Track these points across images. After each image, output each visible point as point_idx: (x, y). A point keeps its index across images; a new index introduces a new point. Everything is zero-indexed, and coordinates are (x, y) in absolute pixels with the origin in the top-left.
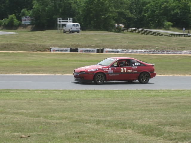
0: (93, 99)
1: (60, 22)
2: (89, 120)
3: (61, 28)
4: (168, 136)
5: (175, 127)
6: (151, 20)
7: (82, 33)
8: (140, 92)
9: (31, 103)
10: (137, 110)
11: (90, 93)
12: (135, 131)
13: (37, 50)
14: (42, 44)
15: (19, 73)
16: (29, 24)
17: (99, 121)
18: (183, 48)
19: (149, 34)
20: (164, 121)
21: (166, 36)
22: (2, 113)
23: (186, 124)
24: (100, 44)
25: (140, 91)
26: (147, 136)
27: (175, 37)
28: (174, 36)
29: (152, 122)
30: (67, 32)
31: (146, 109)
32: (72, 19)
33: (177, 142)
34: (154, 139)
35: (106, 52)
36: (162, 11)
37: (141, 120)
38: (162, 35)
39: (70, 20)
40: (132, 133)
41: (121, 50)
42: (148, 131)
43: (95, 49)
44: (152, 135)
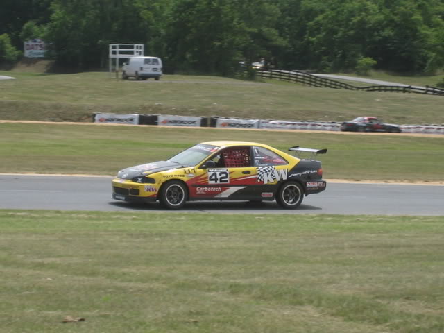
0: (212, 235)
1: (114, 53)
2: (212, 284)
3: (117, 68)
4: (401, 323)
5: (413, 302)
6: (325, 53)
7: (166, 79)
8: (314, 221)
9: (67, 241)
10: (318, 262)
12: (323, 311)
13: (60, 118)
14: (75, 104)
15: (29, 171)
16: (41, 56)
17: (237, 285)
19: (322, 85)
20: (387, 289)
21: (361, 90)
22: (6, 263)
23: (438, 296)
24: (209, 107)
25: (316, 217)
26: (352, 322)
27: (383, 92)
28: (380, 90)
29: (359, 289)
30: (131, 78)
31: (338, 259)
32: (142, 47)
34: (370, 330)
35: (224, 125)
36: (352, 31)
37: (334, 285)
38: (352, 88)
39: (139, 50)
40: (316, 315)
41: (257, 121)
42: (353, 310)
43: (198, 119)
44: (363, 320)
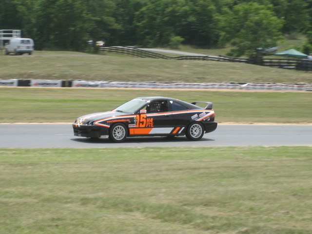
0: (69, 164)
2: (69, 198)
3: (2, 47)
4: (201, 223)
6: (148, 34)
7: (36, 54)
8: (141, 152)
11: (61, 153)
12: (146, 216)
17: (86, 199)
18: (202, 79)
19: (146, 56)
20: (192, 199)
21: (173, 59)
23: (227, 203)
24: (66, 73)
25: (142, 149)
26: (166, 223)
27: (188, 60)
28: (186, 59)
29: (172, 200)
30: (11, 54)
31: (158, 178)
32: (19, 32)
33: (218, 232)
34: (179, 228)
35: (78, 85)
36: (167, 18)
37: (154, 197)
38: (167, 58)
39: (17, 34)
40: (142, 219)
41: (100, 82)
42: (168, 214)
43: (59, 81)
44: (175, 221)
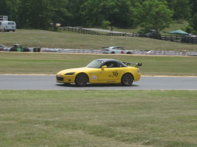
0: (37, 100)
2: (37, 121)
4: (120, 137)
5: (126, 127)
6: (88, 19)
7: (18, 31)
8: (83, 93)
10: (84, 111)
11: (32, 93)
12: (86, 132)
17: (48, 122)
19: (87, 33)
20: (114, 122)
21: (104, 35)
23: (137, 125)
24: (36, 43)
25: (84, 91)
26: (99, 137)
27: (114, 36)
28: (113, 35)
29: (102, 122)
30: (2, 31)
31: (93, 109)
32: (7, 17)
33: (130, 143)
34: (106, 140)
35: (44, 51)
36: (100, 9)
37: (91, 121)
38: (100, 34)
39: (6, 19)
40: (83, 134)
41: (58, 49)
42: (99, 132)
43: (32, 49)
44: (104, 136)
